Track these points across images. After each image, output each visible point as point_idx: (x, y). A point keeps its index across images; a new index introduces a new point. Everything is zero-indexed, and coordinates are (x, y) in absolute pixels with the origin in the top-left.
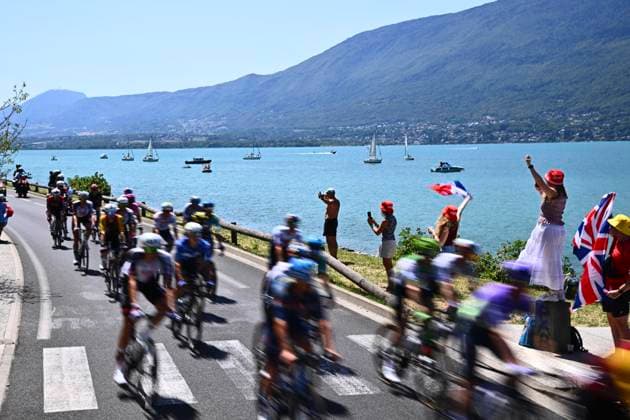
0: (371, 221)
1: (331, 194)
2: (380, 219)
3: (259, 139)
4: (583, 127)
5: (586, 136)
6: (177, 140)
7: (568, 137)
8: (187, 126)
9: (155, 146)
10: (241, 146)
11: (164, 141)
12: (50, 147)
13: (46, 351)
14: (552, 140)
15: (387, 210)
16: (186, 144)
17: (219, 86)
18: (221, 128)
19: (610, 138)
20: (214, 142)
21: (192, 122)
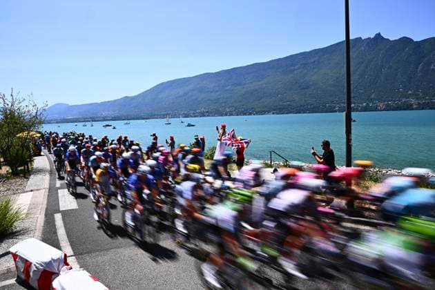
0: (167, 142)
1: (154, 135)
2: (170, 142)
3: (129, 117)
4: (230, 112)
5: (231, 115)
6: (101, 119)
7: (226, 115)
8: (105, 114)
9: (93, 121)
10: (124, 120)
11: (97, 119)
12: (57, 123)
13: (59, 191)
14: (222, 116)
15: (172, 139)
16: (104, 120)
17: (115, 101)
18: (116, 114)
19: (238, 115)
20: (114, 119)
21: (107, 113)
